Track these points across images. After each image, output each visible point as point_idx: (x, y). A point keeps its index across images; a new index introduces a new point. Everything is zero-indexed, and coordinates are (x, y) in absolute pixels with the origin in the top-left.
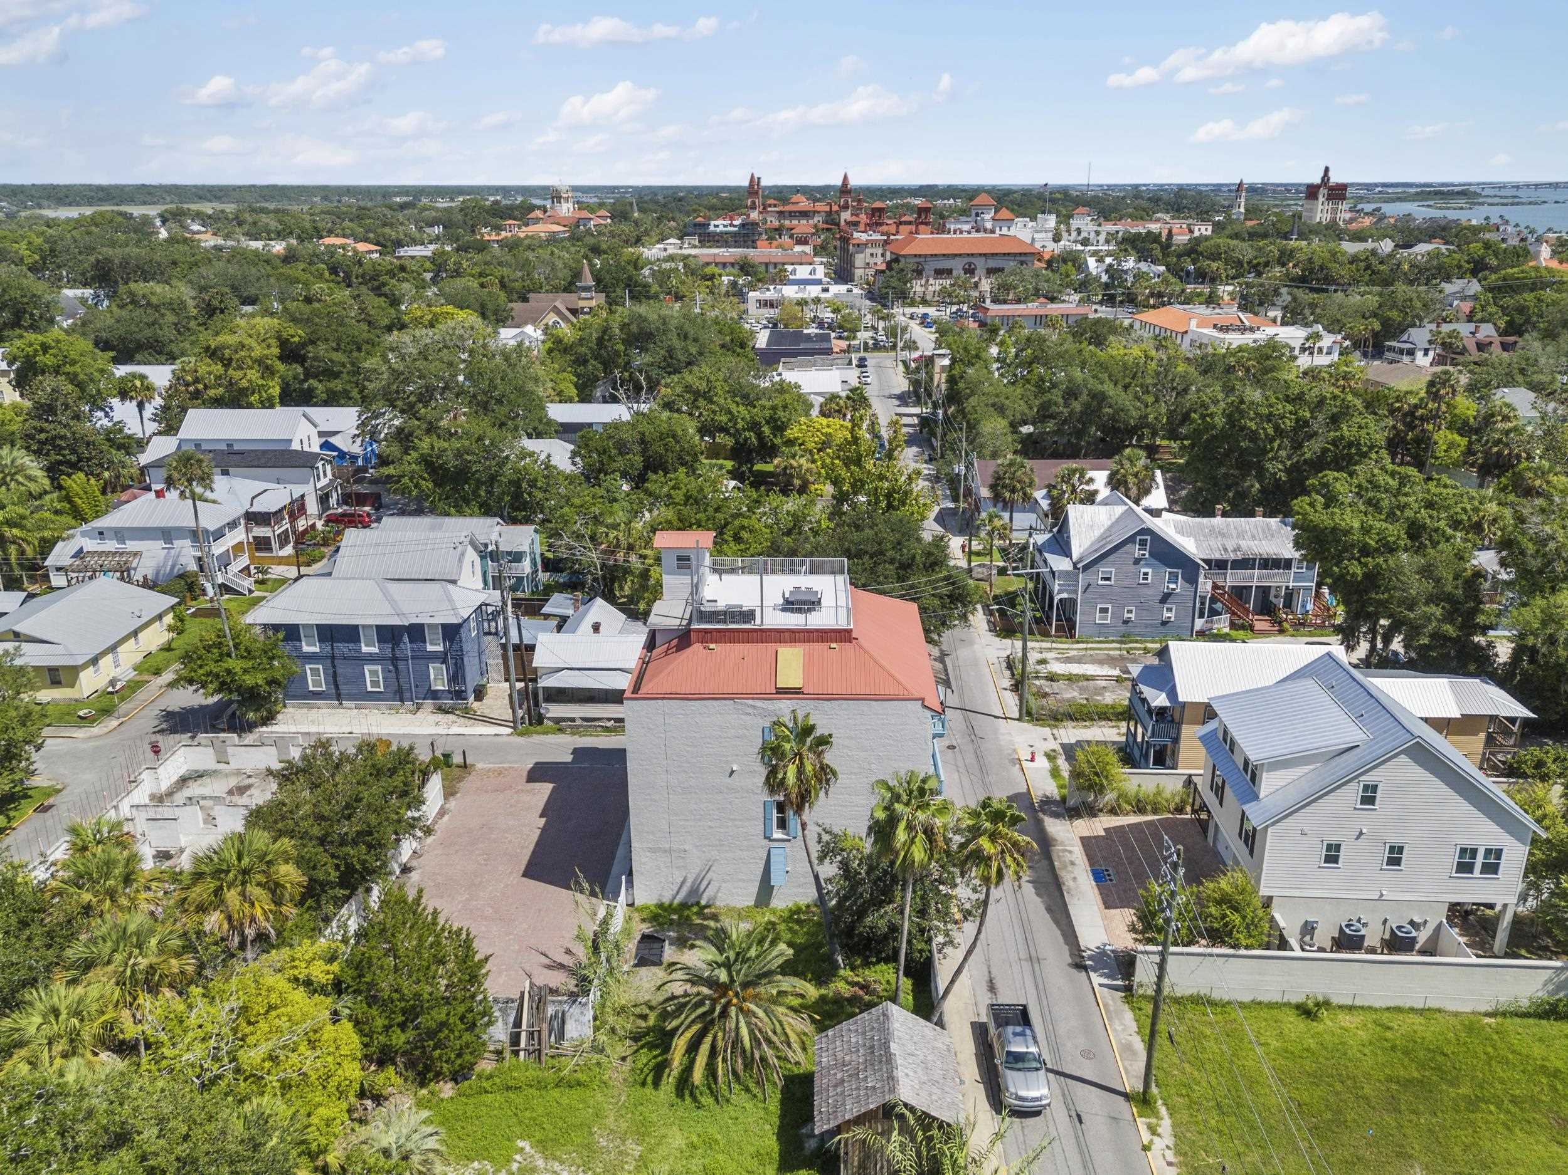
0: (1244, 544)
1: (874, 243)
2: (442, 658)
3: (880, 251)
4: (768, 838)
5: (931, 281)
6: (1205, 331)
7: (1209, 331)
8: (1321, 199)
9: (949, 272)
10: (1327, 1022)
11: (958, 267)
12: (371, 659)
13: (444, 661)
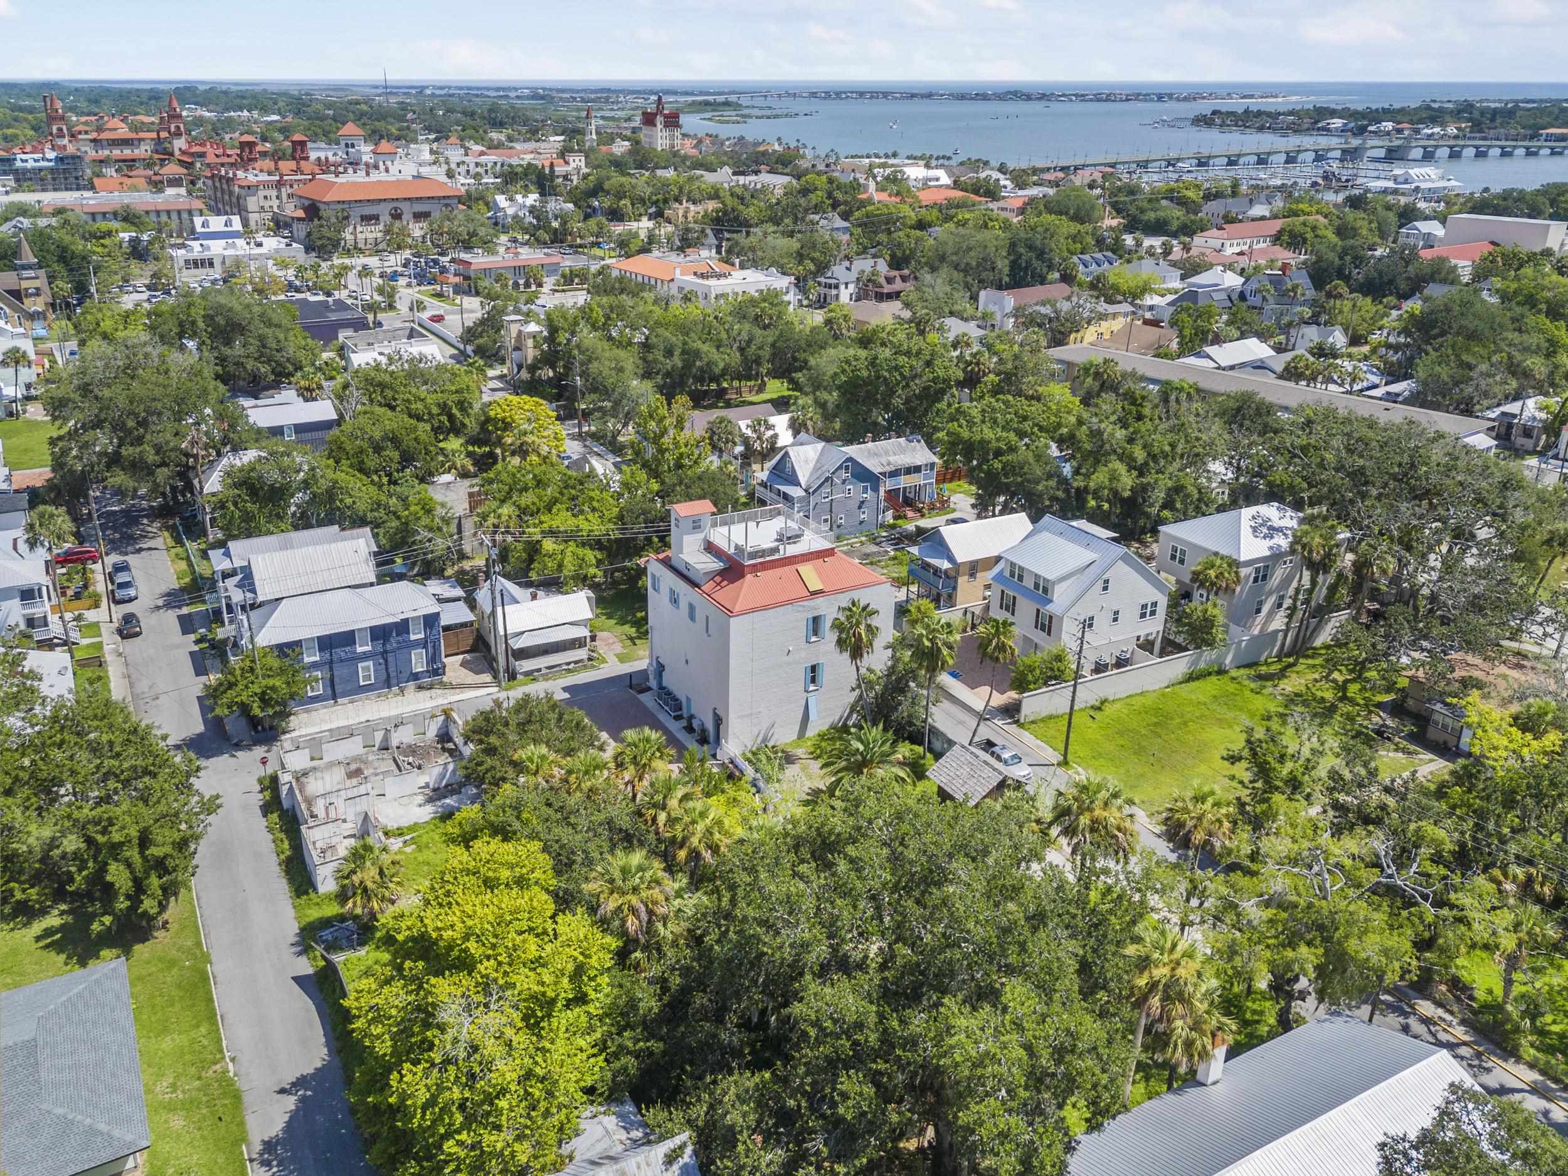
0: (892, 459)
1: (266, 185)
2: (424, 644)
3: (274, 193)
4: (806, 691)
5: (359, 229)
6: (687, 278)
7: (691, 278)
8: (659, 126)
9: (376, 218)
10: (1108, 709)
11: (384, 211)
12: (365, 657)
13: (425, 647)
